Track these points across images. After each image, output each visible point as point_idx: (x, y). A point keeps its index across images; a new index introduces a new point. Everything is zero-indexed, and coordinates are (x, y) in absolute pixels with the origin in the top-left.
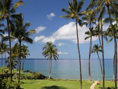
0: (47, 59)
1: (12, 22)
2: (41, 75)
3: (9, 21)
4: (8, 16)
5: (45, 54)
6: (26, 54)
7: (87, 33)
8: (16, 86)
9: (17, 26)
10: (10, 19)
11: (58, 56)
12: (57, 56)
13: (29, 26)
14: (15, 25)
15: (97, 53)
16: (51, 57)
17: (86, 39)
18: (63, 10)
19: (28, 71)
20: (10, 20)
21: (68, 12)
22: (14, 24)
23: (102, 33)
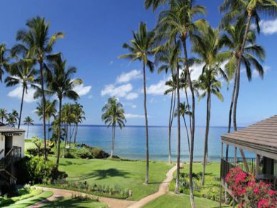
0: (109, 126)
1: (48, 67)
2: (101, 152)
3: (43, 66)
4: (41, 58)
5: (105, 118)
6: (80, 117)
7: (168, 83)
8: (51, 168)
9: (56, 73)
10: (45, 62)
11: (126, 121)
12: (124, 121)
13: (75, 72)
14: (53, 72)
15: (183, 116)
16: (114, 122)
17: (166, 93)
18: (125, 46)
19: (83, 145)
20: (44, 64)
21: (132, 49)
22: (52, 70)
23: (191, 83)
